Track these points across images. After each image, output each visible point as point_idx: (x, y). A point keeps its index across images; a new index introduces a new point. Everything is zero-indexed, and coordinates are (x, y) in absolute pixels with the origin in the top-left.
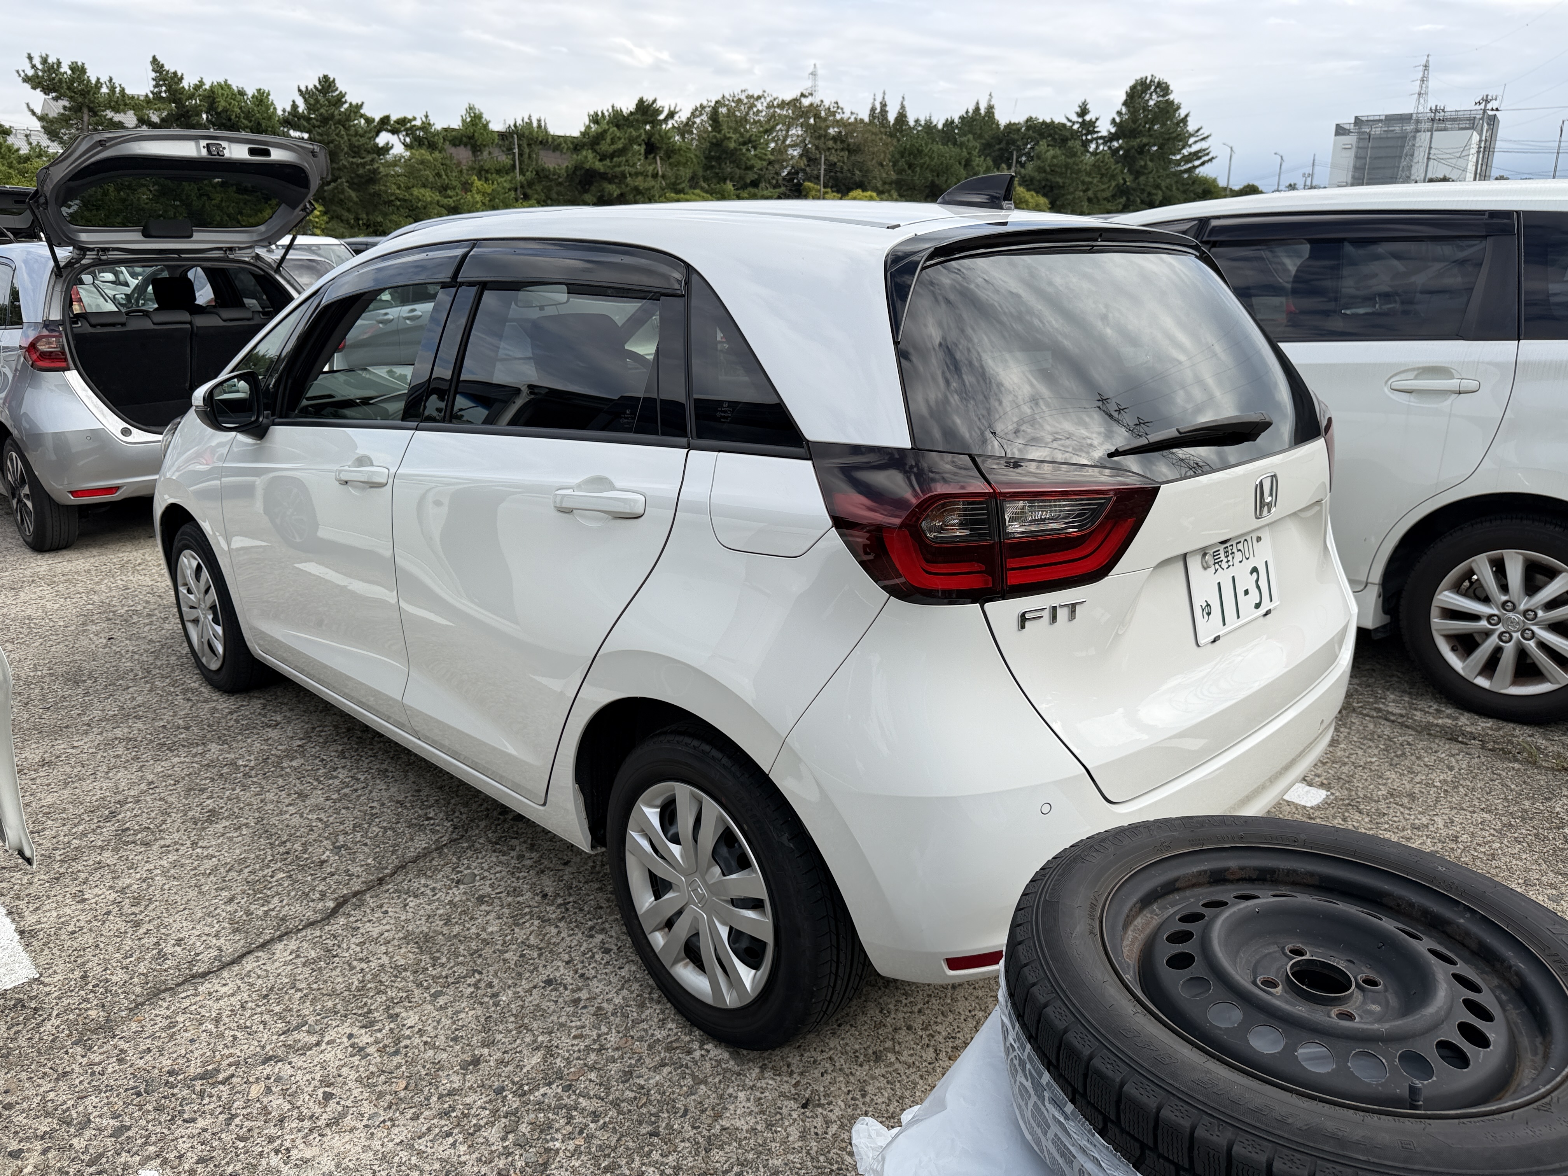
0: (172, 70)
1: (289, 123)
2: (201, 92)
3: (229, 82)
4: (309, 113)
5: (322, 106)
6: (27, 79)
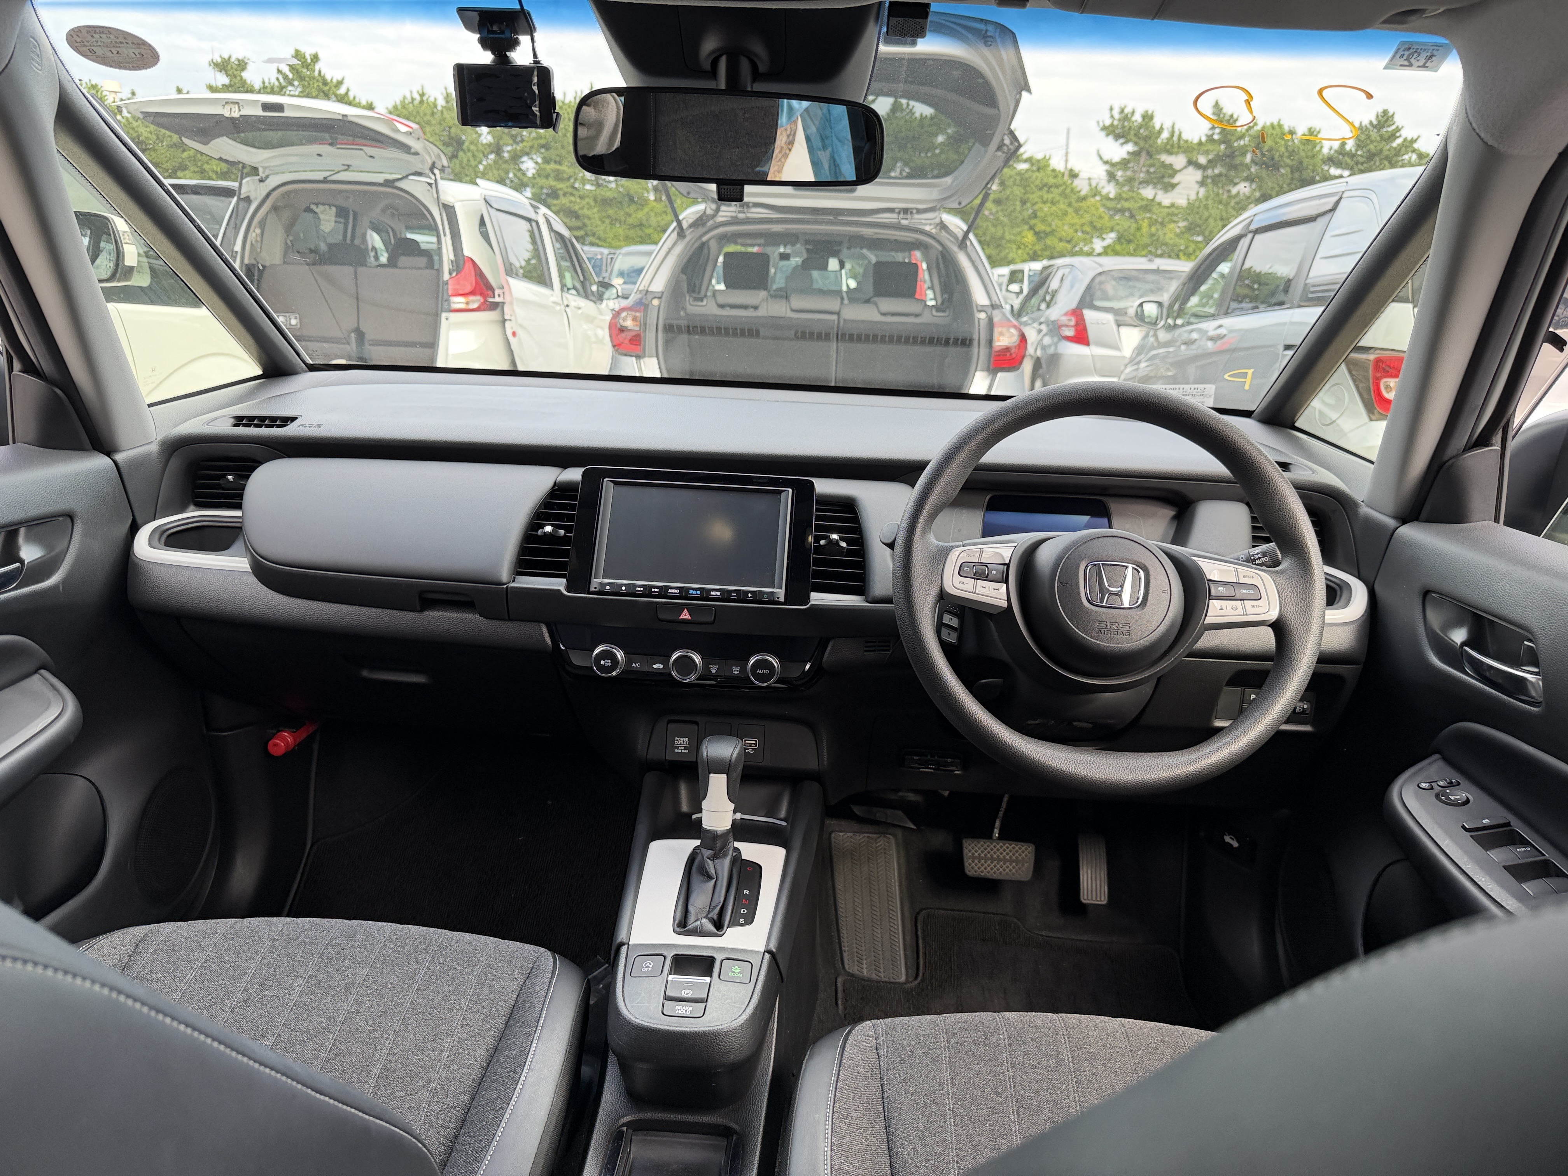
0: (1230, 113)
1: (1332, 161)
2: (1252, 132)
3: (1282, 122)
4: (1357, 150)
5: (1372, 142)
6: (1104, 128)
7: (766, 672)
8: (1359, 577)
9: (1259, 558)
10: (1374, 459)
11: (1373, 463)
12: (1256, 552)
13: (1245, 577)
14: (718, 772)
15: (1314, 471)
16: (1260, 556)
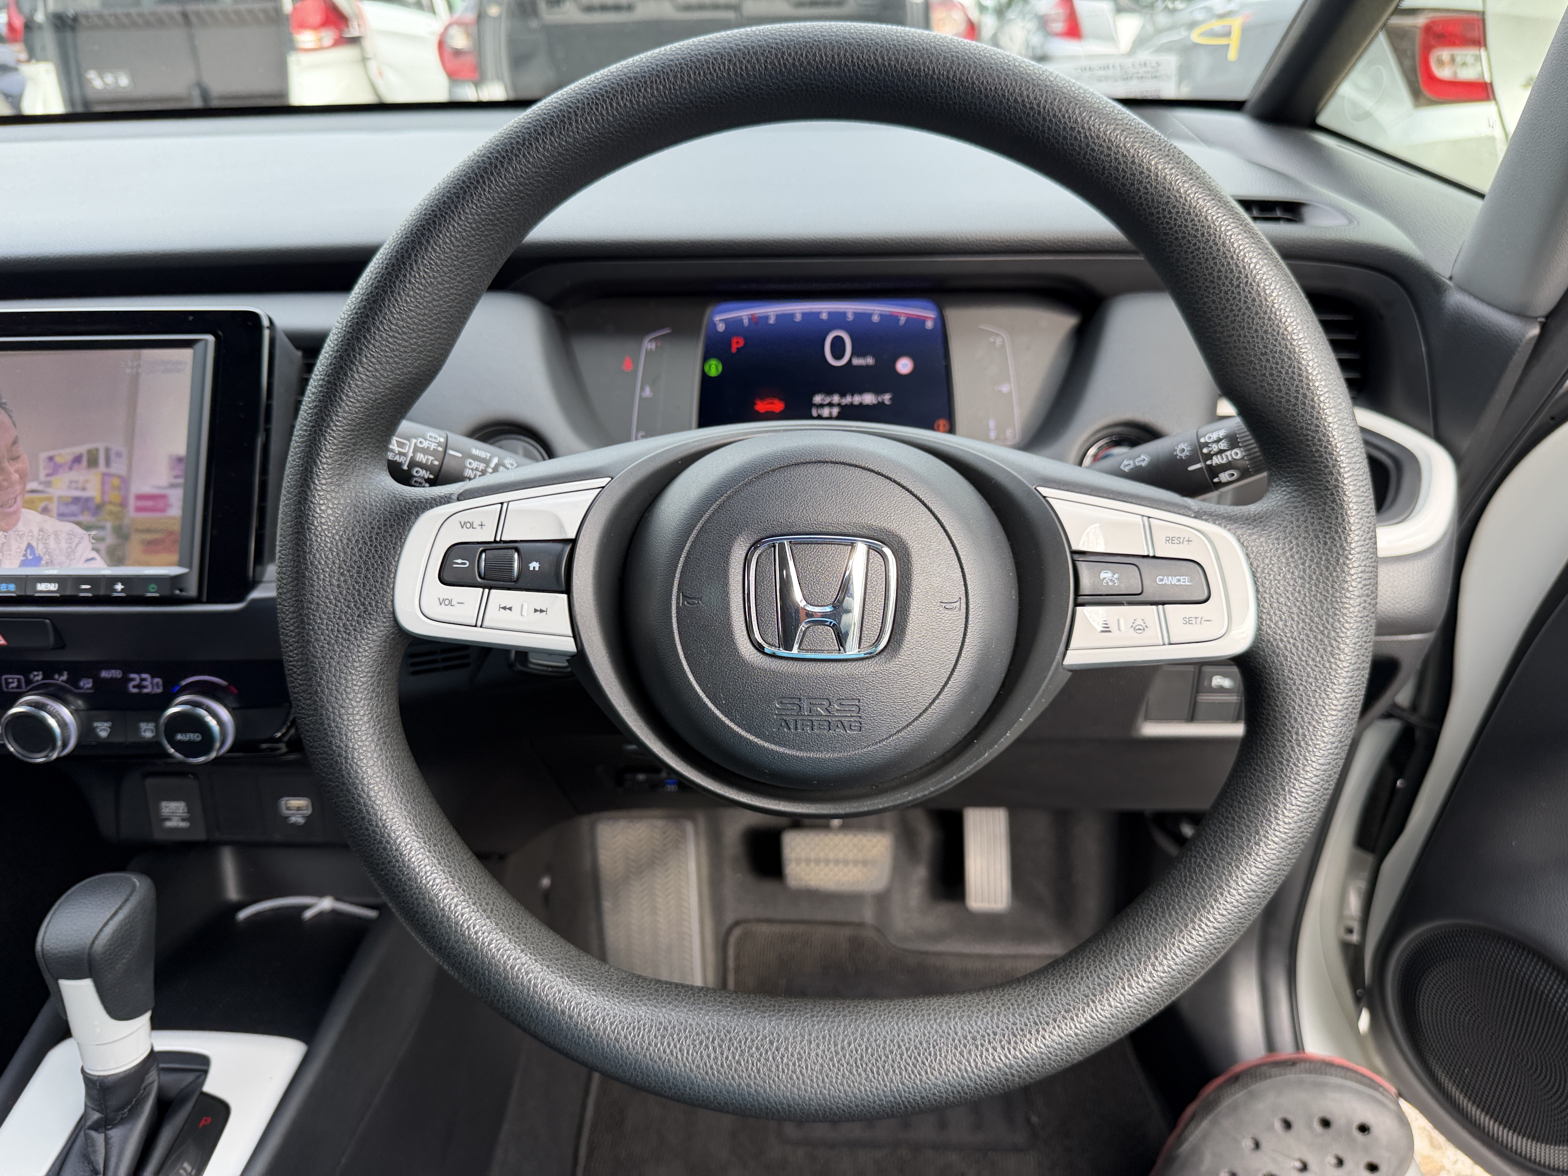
7: (196, 737)
8: (1439, 438)
9: (1221, 452)
10: (1484, 186)
11: (1481, 196)
12: (1214, 436)
13: (1170, 540)
14: (76, 974)
15: (1350, 218)
16: (1223, 445)
